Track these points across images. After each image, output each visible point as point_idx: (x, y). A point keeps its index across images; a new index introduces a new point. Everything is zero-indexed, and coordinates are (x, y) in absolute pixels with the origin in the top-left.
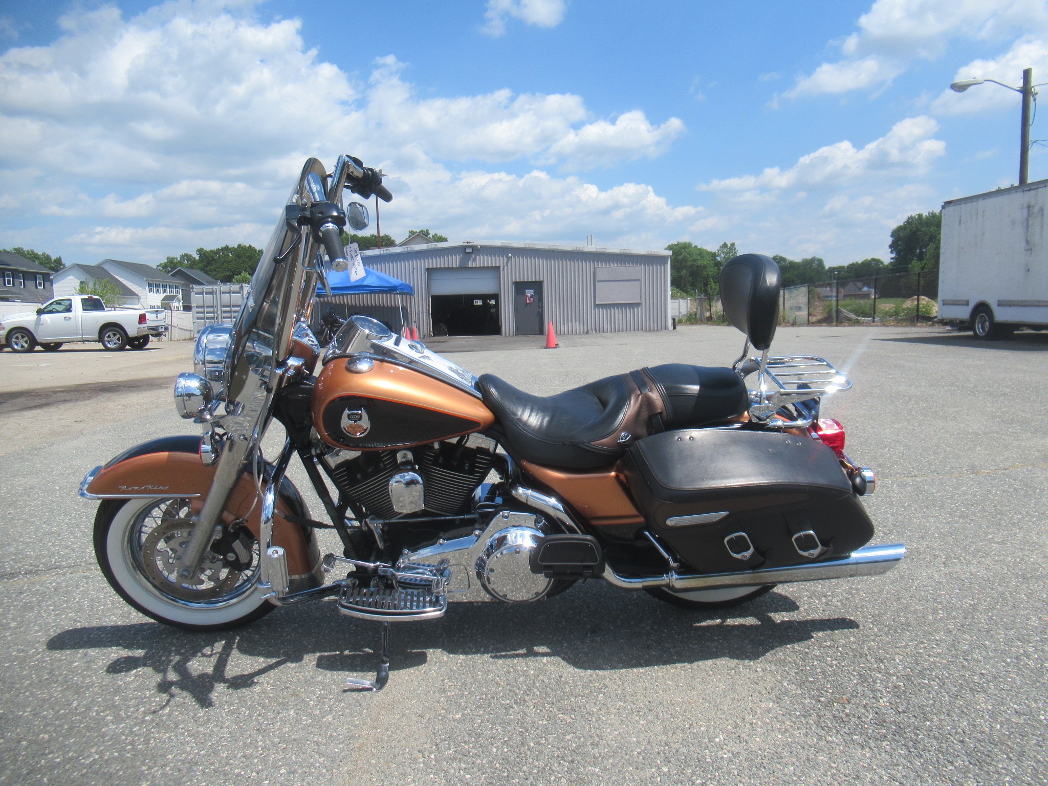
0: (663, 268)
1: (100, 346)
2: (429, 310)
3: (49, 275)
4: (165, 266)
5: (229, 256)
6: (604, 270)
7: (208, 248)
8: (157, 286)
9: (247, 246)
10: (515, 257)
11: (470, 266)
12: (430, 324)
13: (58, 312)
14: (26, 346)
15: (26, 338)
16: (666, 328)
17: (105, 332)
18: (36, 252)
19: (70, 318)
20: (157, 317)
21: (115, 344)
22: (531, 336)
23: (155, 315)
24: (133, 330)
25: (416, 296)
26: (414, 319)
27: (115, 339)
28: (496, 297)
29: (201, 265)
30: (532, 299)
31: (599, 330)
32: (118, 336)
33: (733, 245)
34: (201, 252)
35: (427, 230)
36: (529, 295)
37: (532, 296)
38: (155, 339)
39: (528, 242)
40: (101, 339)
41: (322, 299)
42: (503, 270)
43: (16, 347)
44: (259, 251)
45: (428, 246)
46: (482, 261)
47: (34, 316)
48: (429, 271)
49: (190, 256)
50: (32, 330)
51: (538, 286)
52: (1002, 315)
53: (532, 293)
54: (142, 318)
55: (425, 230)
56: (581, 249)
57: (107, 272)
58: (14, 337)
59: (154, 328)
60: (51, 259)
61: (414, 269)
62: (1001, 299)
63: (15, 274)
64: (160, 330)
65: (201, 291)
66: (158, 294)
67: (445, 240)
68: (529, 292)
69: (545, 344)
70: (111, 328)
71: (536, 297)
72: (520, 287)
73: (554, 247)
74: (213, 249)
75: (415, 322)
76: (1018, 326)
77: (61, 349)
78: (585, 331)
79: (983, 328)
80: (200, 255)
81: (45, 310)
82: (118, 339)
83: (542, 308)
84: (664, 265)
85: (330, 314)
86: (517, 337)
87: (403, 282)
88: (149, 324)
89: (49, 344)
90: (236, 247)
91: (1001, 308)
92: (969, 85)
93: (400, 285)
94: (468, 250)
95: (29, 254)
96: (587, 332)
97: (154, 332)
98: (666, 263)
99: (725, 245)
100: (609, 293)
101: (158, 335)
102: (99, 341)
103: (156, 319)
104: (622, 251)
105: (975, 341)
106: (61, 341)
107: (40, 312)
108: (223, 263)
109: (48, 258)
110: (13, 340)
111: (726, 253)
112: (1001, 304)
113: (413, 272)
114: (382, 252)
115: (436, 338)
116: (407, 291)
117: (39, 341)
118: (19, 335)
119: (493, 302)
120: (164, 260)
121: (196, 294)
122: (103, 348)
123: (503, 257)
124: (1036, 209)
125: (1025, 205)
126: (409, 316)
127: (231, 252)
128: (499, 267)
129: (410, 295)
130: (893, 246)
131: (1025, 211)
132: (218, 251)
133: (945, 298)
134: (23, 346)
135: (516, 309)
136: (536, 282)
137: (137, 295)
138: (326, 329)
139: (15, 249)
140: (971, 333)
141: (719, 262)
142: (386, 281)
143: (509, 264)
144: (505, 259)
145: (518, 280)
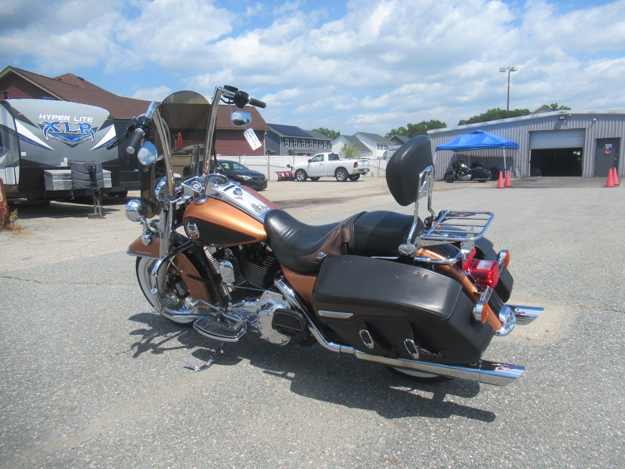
1: (335, 179)
2: (529, 159)
3: (330, 141)
4: (390, 135)
5: (425, 127)
7: (413, 124)
8: (382, 146)
9: (436, 121)
10: (598, 121)
11: (562, 129)
12: (528, 168)
13: (318, 161)
14: (303, 178)
15: (303, 174)
17: (338, 171)
18: (329, 129)
19: (322, 164)
20: (364, 164)
21: (342, 178)
23: (362, 163)
24: (351, 171)
25: (520, 150)
26: (517, 165)
27: (342, 176)
28: (581, 149)
29: (409, 133)
30: (610, 151)
32: (343, 174)
34: (410, 126)
35: (556, 104)
36: (608, 148)
37: (610, 149)
38: (363, 176)
39: (610, 109)
40: (335, 176)
41: (457, 153)
42: (588, 130)
43: (299, 178)
44: (443, 123)
45: (532, 116)
46: (571, 125)
47: (307, 163)
48: (531, 133)
49: (404, 128)
50: (306, 170)
51: (616, 142)
53: (611, 147)
54: (356, 165)
55: (554, 104)
57: (357, 139)
58: (298, 173)
59: (362, 170)
60: (335, 133)
61: (520, 132)
63: (315, 141)
64: (365, 171)
65: (392, 149)
66: (382, 150)
67: (569, 109)
68: (608, 146)
69: (605, 184)
70: (340, 170)
71: (614, 149)
72: (600, 142)
74: (416, 124)
75: (518, 167)
77: (319, 180)
80: (409, 127)
81: (312, 160)
82: (344, 176)
83: (618, 157)
85: (457, 162)
86: (594, 178)
87: (509, 140)
88: (359, 167)
89: (314, 177)
90: (429, 121)
93: (506, 143)
94: (561, 118)
95: (326, 131)
97: (362, 172)
101: (364, 174)
102: (334, 177)
103: (363, 165)
106: (320, 176)
107: (310, 161)
108: (421, 131)
109: (334, 132)
110: (298, 175)
113: (519, 134)
114: (499, 122)
115: (532, 178)
116: (513, 146)
117: (308, 176)
118: (300, 173)
119: (579, 154)
120: (390, 131)
121: (390, 150)
122: (336, 180)
123: (589, 121)
126: (514, 163)
127: (426, 125)
128: (585, 129)
129: (516, 149)
132: (419, 124)
134: (301, 178)
135: (596, 158)
136: (614, 139)
137: (371, 151)
138: (454, 171)
139: (320, 128)
142: (497, 141)
143: (593, 126)
144: (591, 123)
145: (599, 137)
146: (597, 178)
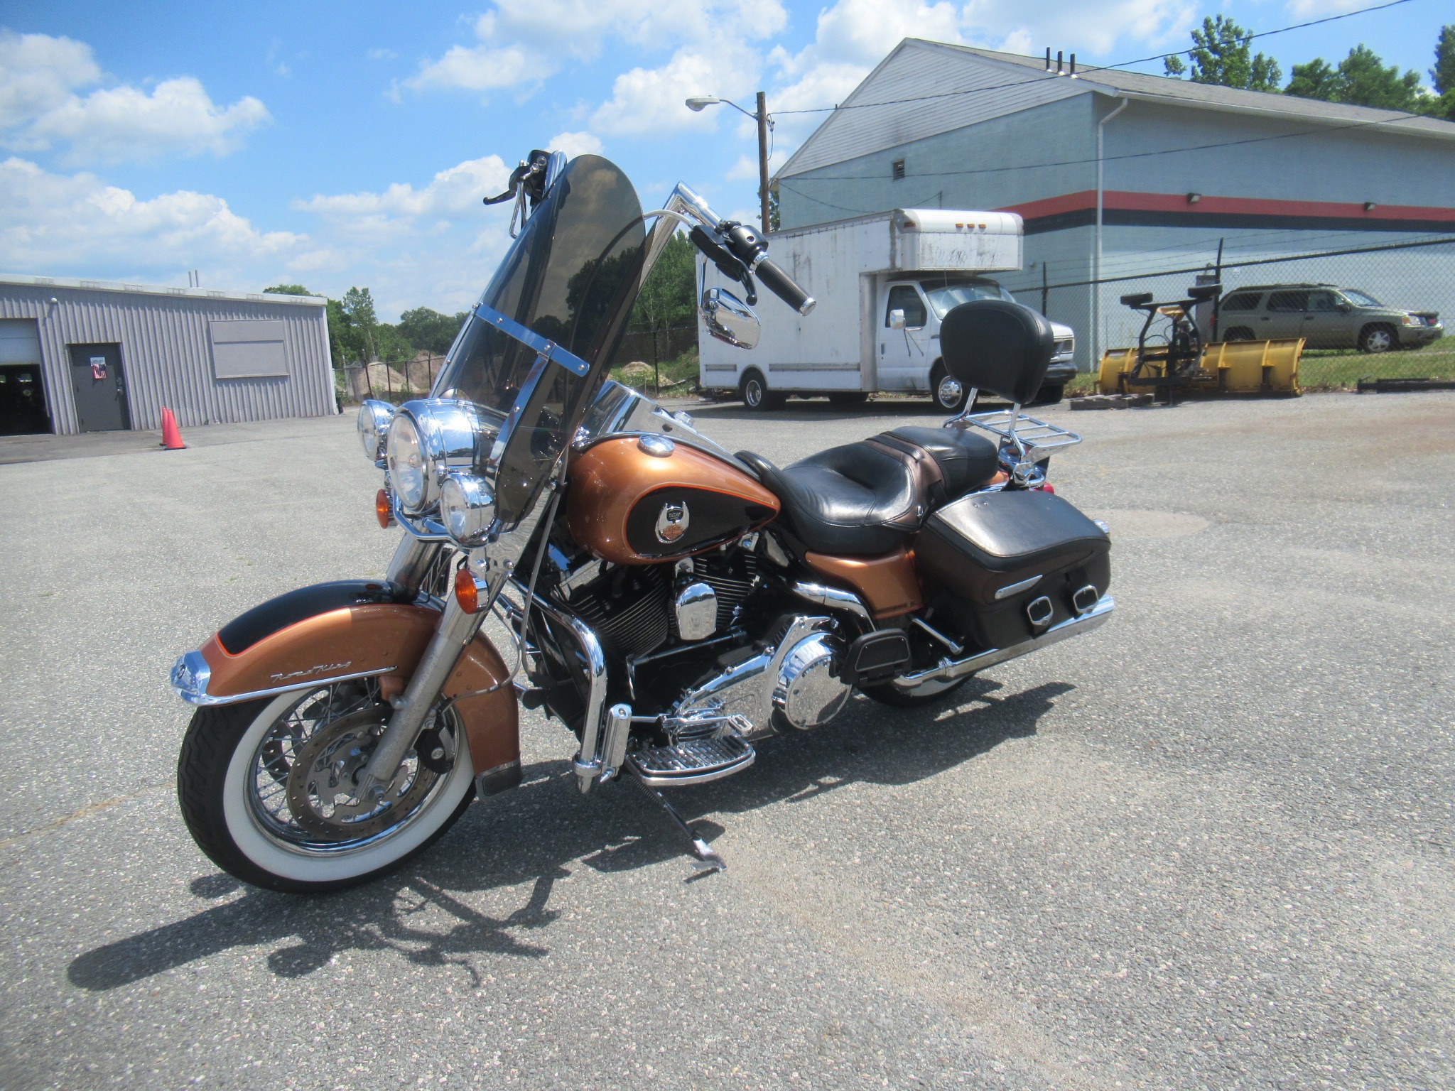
0: (316, 323)
6: (223, 326)
10: (63, 303)
16: (330, 412)
22: (110, 433)
28: (34, 371)
30: (103, 373)
31: (224, 419)
33: (365, 291)
36: (97, 366)
37: (103, 368)
42: (44, 324)
51: (112, 351)
52: (775, 381)
53: (104, 363)
56: (182, 292)
62: (773, 362)
68: (98, 361)
71: (111, 368)
72: (79, 353)
73: (134, 289)
76: (788, 393)
78: (203, 420)
79: (754, 397)
83: (124, 386)
84: (318, 320)
86: (83, 435)
91: (774, 373)
92: (706, 104)
96: (207, 423)
98: (319, 316)
99: (354, 291)
100: (232, 362)
104: (250, 297)
105: (747, 412)
111: (358, 303)
112: (773, 368)
119: (29, 379)
123: (41, 302)
124: (802, 259)
125: (791, 254)
128: (36, 320)
130: (572, 300)
131: (791, 260)
133: (708, 363)
135: (77, 390)
136: (107, 345)
140: (741, 403)
141: (347, 316)
143: (54, 314)
144: (46, 307)
145: (74, 342)
146: (90, 436)
